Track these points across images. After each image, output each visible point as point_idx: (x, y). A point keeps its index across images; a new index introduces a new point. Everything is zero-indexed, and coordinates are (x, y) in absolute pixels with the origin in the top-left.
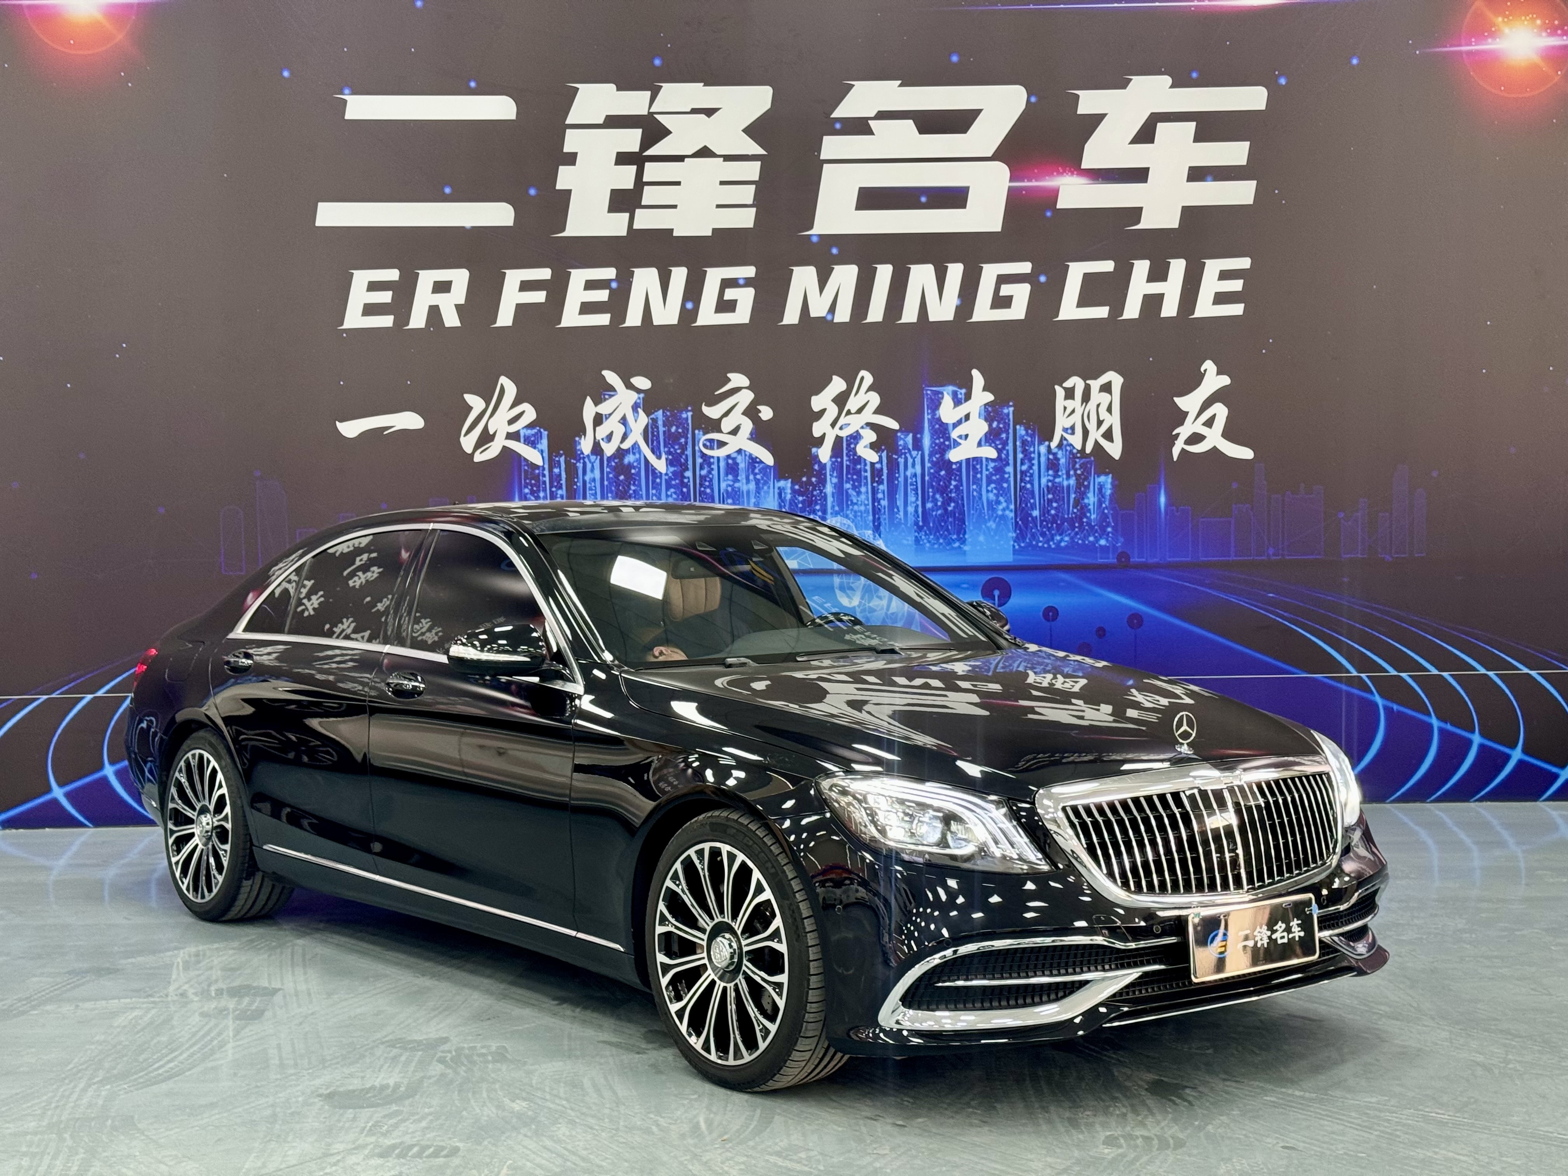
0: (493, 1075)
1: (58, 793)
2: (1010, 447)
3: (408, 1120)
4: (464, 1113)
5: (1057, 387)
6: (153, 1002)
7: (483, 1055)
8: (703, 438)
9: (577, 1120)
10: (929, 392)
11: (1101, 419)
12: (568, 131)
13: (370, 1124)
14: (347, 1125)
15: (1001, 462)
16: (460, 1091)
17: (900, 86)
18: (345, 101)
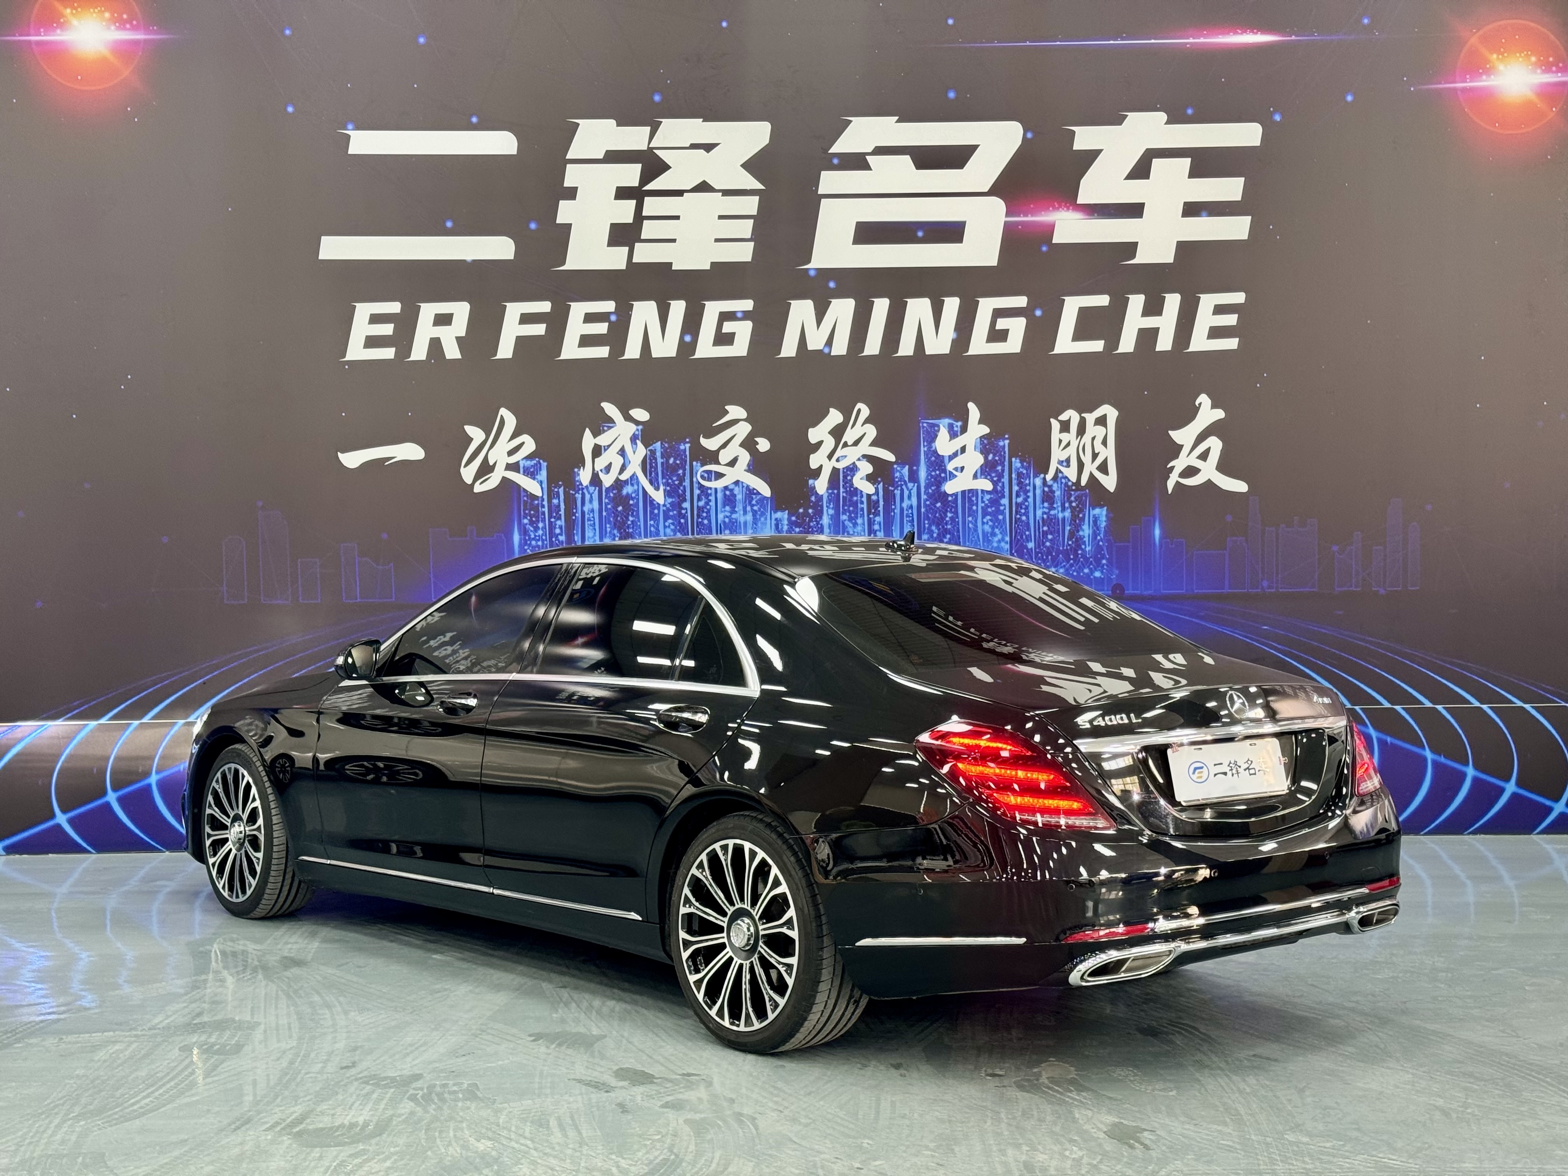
0: (461, 1114)
1: (61, 819)
2: (1006, 480)
3: (374, 1158)
4: (429, 1153)
5: (1052, 420)
6: (136, 1036)
7: (455, 1092)
8: (700, 470)
9: (539, 1161)
10: (925, 425)
11: (1096, 452)
12: (568, 166)
13: (335, 1164)
14: (313, 1164)
15: (997, 494)
16: (427, 1130)
17: (897, 122)
18: (349, 137)
